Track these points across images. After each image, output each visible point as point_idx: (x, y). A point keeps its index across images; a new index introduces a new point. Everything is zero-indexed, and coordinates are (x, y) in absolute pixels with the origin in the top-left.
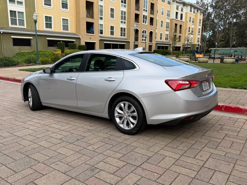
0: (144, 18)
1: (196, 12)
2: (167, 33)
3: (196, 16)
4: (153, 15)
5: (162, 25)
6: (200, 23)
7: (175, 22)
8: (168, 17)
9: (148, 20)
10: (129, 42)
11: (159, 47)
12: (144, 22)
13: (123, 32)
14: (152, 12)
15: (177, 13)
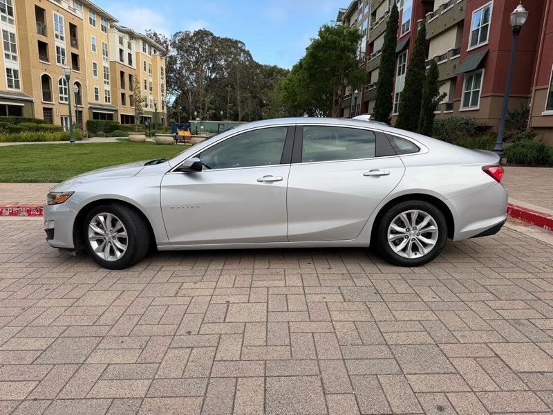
0: (58, 52)
1: (153, 53)
2: (108, 88)
3: (153, 60)
4: (77, 48)
5: (95, 71)
6: (162, 74)
7: (119, 68)
8: (105, 56)
9: (68, 58)
10: (31, 102)
11: (96, 116)
12: (59, 61)
13: (13, 79)
14: (74, 42)
15: (121, 51)
